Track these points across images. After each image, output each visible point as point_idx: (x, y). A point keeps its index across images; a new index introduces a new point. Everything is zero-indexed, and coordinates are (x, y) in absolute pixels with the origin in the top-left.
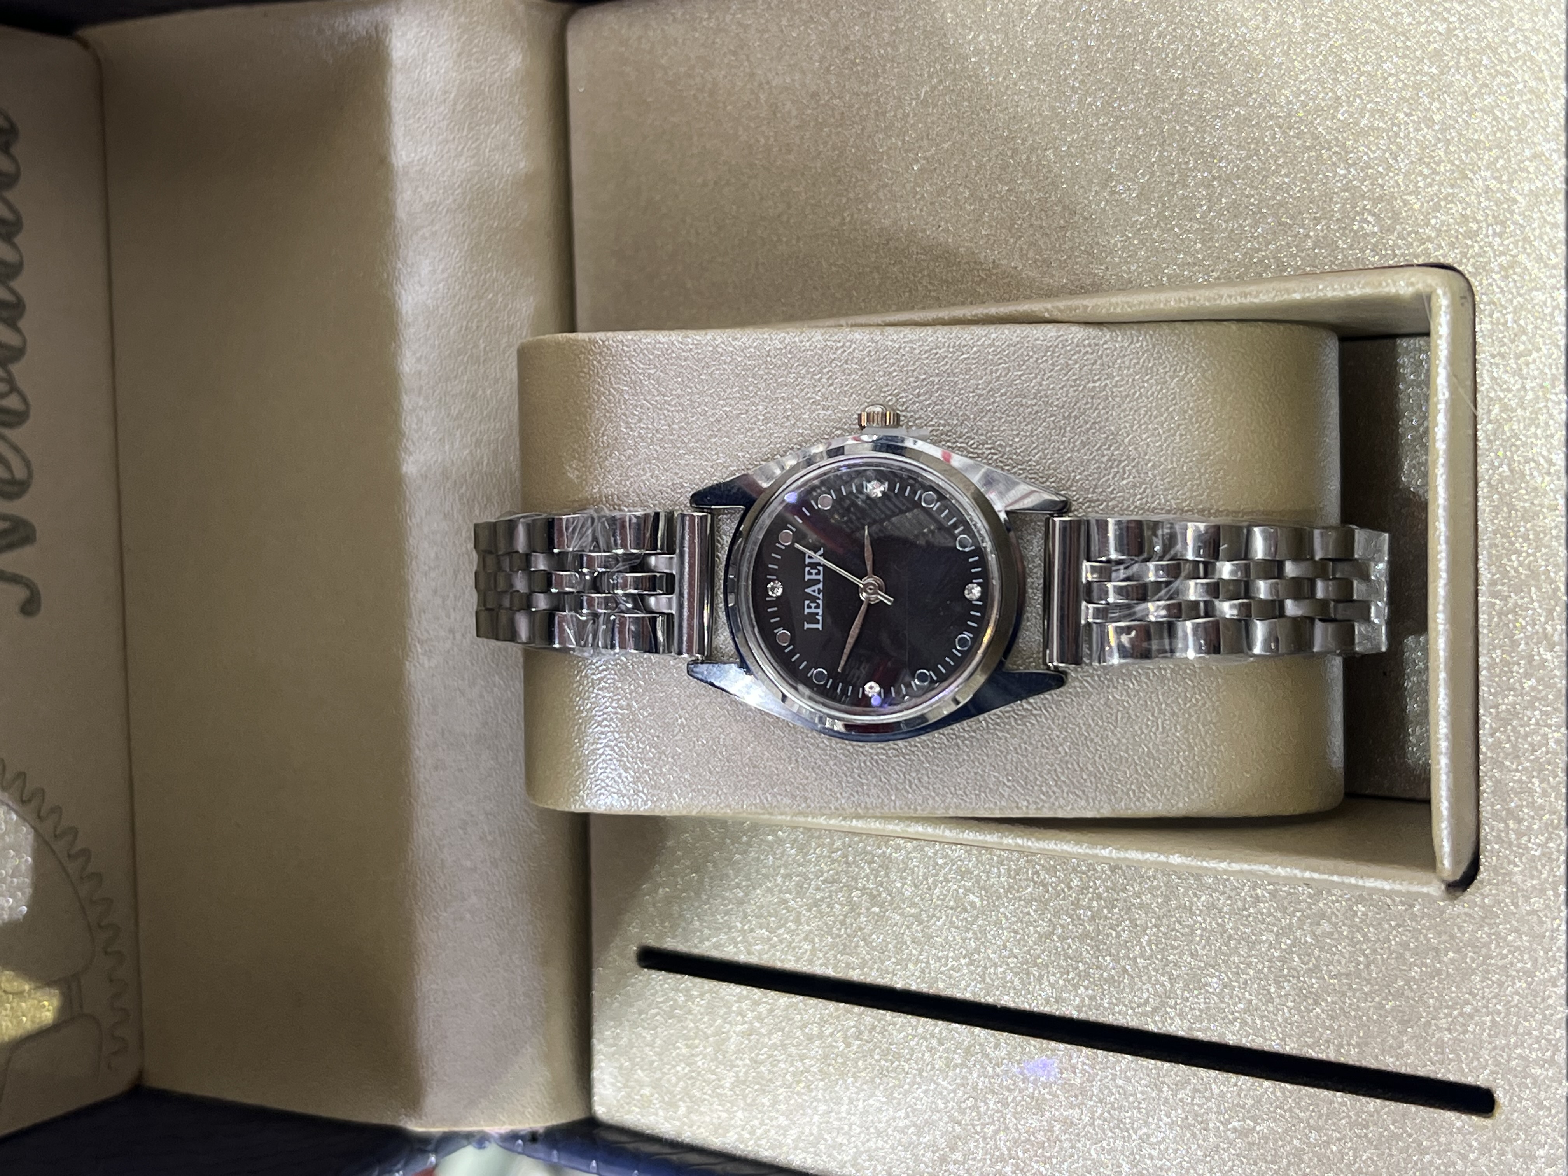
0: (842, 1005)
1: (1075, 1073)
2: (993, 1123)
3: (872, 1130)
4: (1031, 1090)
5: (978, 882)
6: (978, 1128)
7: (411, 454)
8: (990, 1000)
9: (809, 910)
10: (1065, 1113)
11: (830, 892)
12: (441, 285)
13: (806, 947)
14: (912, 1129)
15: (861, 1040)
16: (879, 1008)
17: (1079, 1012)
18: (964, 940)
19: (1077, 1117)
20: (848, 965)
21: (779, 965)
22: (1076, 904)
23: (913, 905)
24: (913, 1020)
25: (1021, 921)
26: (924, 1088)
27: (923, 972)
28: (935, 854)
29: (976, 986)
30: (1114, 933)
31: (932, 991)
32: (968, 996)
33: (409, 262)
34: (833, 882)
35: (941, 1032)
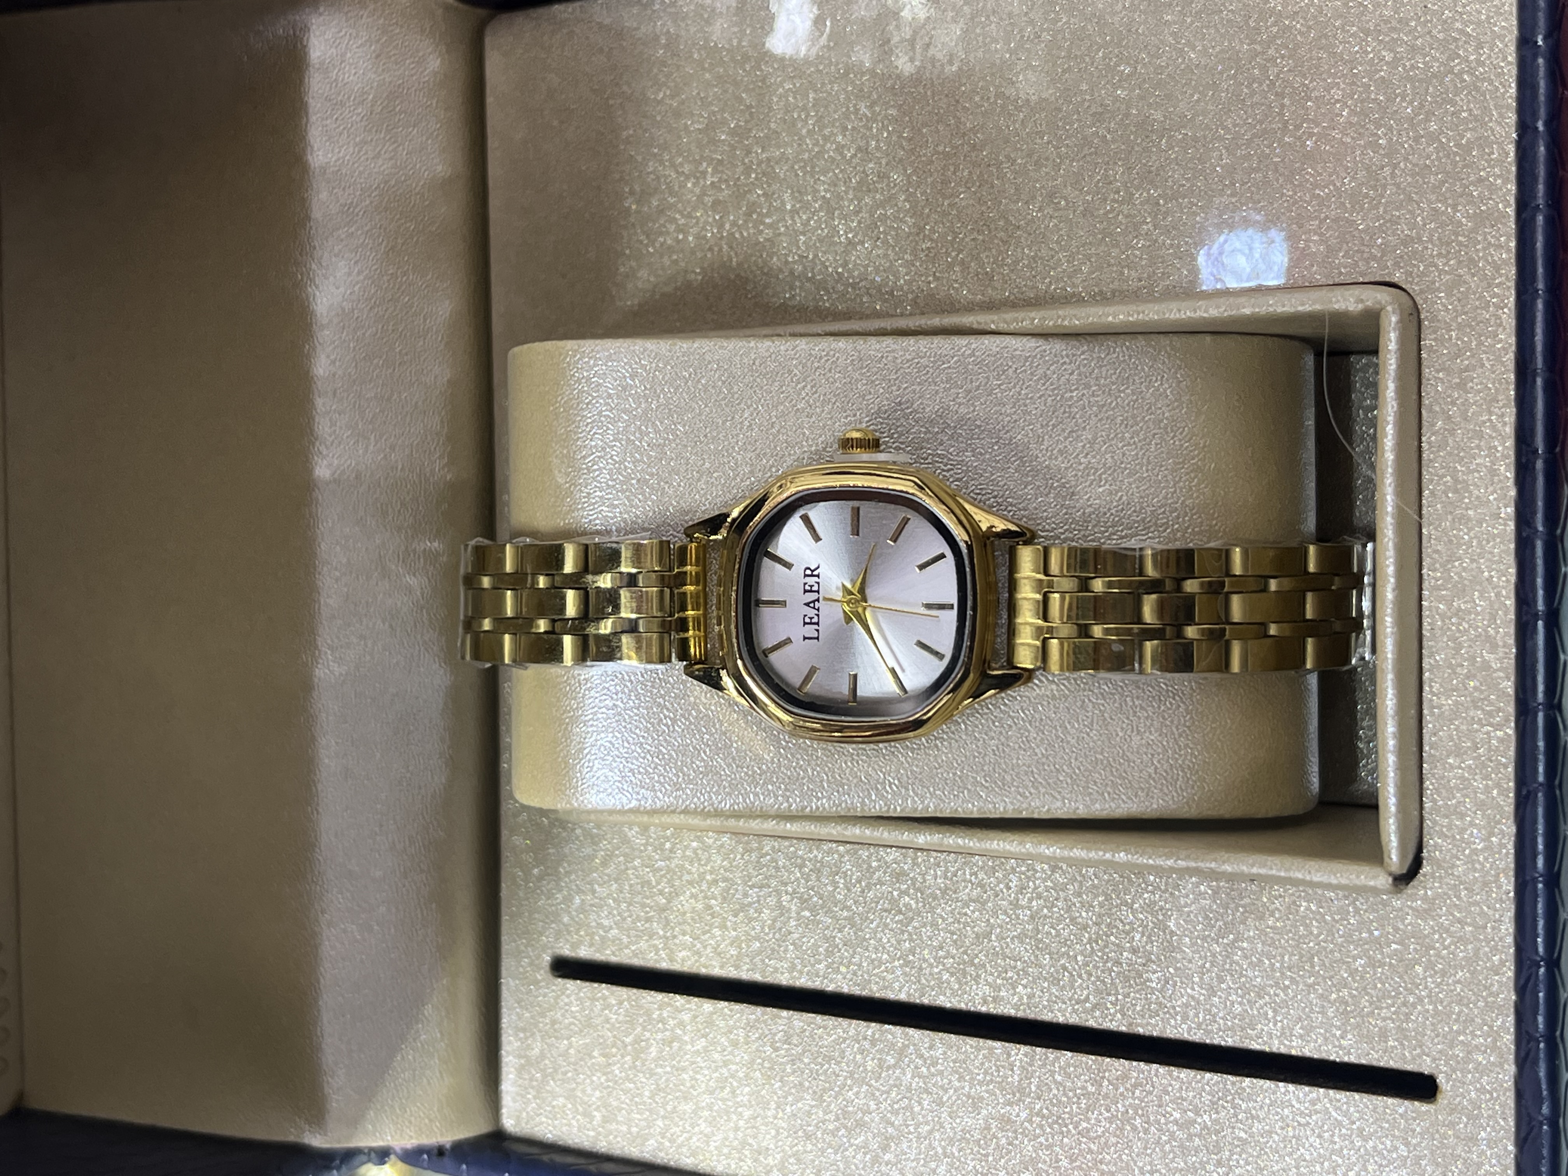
0: (769, 1009)
1: (1012, 1070)
2: (927, 1123)
3: (800, 1133)
4: (967, 1089)
5: (914, 884)
6: (912, 1129)
7: (324, 457)
8: (926, 1001)
9: (736, 916)
10: (1002, 1111)
11: (758, 896)
12: (356, 288)
13: (732, 952)
14: (843, 1131)
15: (789, 1044)
16: (808, 1011)
17: (1018, 1010)
18: (899, 942)
19: (1014, 1114)
20: (776, 970)
21: (703, 971)
22: (1016, 905)
23: (845, 908)
24: (844, 1022)
25: (959, 922)
26: (855, 1090)
27: (855, 974)
28: (869, 857)
29: (910, 988)
30: (1053, 932)
31: (865, 993)
32: (903, 997)
33: (324, 264)
34: (761, 887)
35: (874, 1034)
